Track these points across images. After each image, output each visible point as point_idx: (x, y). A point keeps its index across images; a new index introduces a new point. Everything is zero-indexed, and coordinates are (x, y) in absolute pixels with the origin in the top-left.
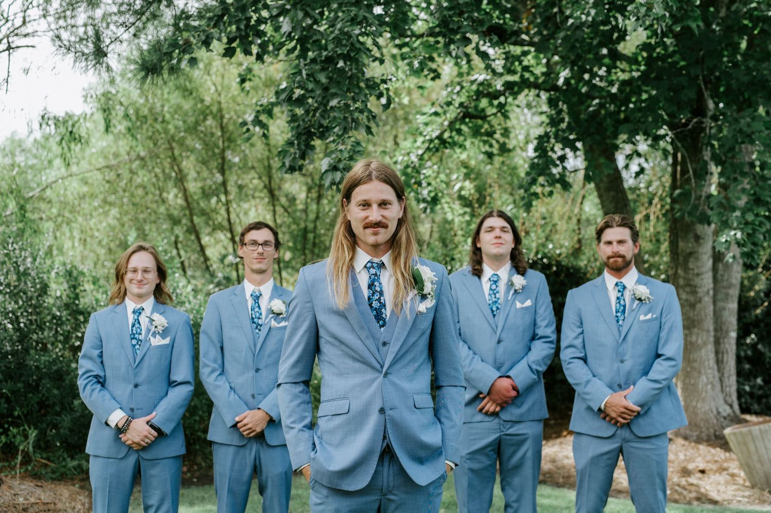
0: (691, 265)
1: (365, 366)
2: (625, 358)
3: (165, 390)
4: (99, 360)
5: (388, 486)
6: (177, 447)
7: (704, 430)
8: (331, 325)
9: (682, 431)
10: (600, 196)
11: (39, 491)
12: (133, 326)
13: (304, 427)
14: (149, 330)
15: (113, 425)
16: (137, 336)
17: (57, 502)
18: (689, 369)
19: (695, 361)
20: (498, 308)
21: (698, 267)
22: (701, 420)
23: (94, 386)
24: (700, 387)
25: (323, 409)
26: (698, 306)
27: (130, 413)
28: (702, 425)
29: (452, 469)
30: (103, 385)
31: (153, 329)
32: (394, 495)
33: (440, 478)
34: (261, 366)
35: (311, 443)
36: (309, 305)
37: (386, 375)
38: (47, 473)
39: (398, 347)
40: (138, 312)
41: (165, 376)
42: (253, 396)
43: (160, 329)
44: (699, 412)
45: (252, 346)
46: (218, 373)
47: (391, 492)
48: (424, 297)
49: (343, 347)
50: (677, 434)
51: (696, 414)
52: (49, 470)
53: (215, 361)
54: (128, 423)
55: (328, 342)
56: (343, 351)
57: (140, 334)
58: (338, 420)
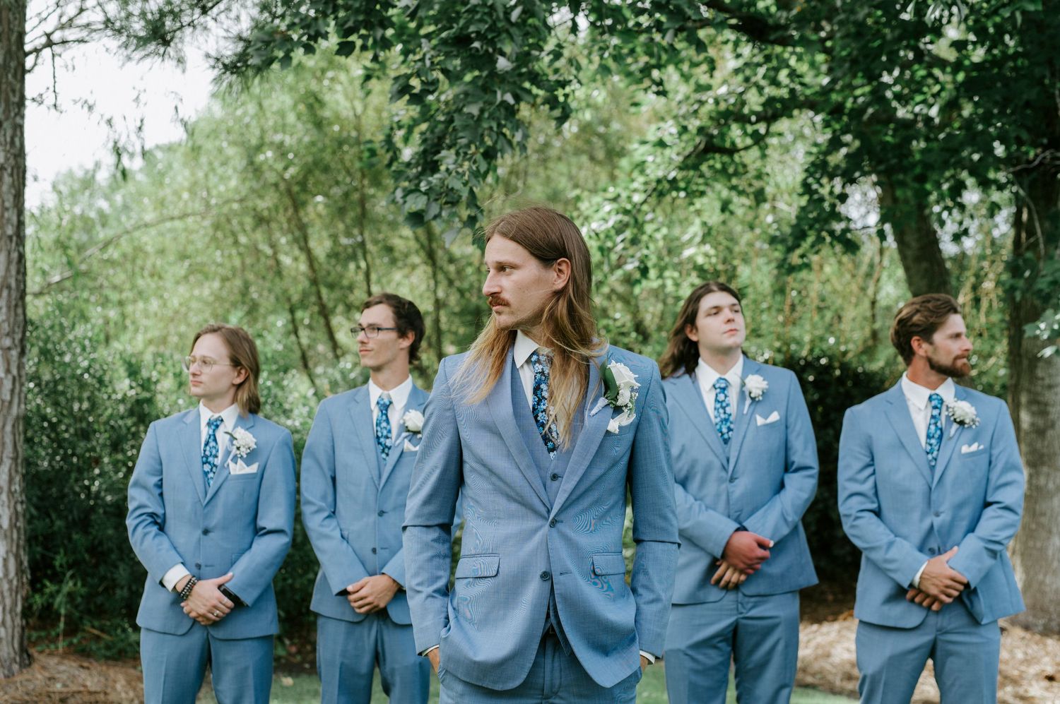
0: (1040, 373)
1: (523, 509)
2: (941, 509)
3: (248, 540)
4: (157, 491)
5: (552, 686)
6: (266, 622)
7: (1054, 616)
8: (478, 445)
9: (1022, 618)
10: (907, 269)
11: (83, 674)
12: (207, 444)
13: (435, 591)
14: (228, 453)
15: (170, 587)
16: (211, 459)
17: (109, 690)
18: (1034, 526)
19: (1043, 514)
20: (730, 429)
21: (1050, 376)
22: (1051, 601)
23: (148, 529)
24: (1050, 553)
25: (464, 568)
26: (1050, 433)
27: (195, 570)
28: (1052, 609)
29: (650, 663)
30: (162, 528)
31: (234, 451)
32: (561, 698)
33: (630, 676)
34: (388, 506)
35: (443, 615)
36: (448, 414)
37: (554, 523)
38: (99, 649)
39: (573, 483)
40: (215, 424)
41: (249, 518)
42: (374, 551)
43: (244, 451)
44: (1047, 589)
45: (376, 478)
46: (326, 514)
47: (556, 694)
48: (618, 410)
49: (494, 479)
50: (1014, 623)
51: (1043, 593)
52: (102, 645)
53: (324, 498)
54: (190, 586)
55: (473, 470)
56: (494, 484)
57: (216, 456)
58: (482, 586)
